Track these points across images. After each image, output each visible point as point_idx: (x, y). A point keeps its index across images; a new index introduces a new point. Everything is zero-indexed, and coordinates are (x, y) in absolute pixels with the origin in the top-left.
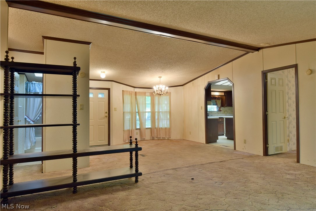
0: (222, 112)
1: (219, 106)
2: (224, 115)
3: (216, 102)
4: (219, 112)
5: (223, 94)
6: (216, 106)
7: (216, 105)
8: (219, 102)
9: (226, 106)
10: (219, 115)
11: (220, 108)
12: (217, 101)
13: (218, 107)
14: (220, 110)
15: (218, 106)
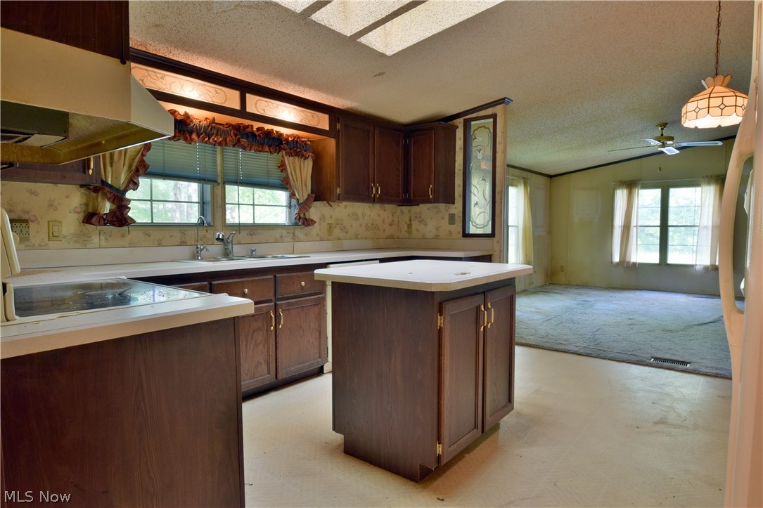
0: (315, 229)
1: (304, 192)
2: (328, 244)
3: (282, 167)
4: (300, 232)
5: (323, 122)
6: (282, 196)
7: (284, 185)
8: (302, 170)
9: (340, 199)
10: (298, 245)
11: (304, 206)
12: (289, 161)
13: (294, 201)
14: (302, 220)
15: (292, 195)
